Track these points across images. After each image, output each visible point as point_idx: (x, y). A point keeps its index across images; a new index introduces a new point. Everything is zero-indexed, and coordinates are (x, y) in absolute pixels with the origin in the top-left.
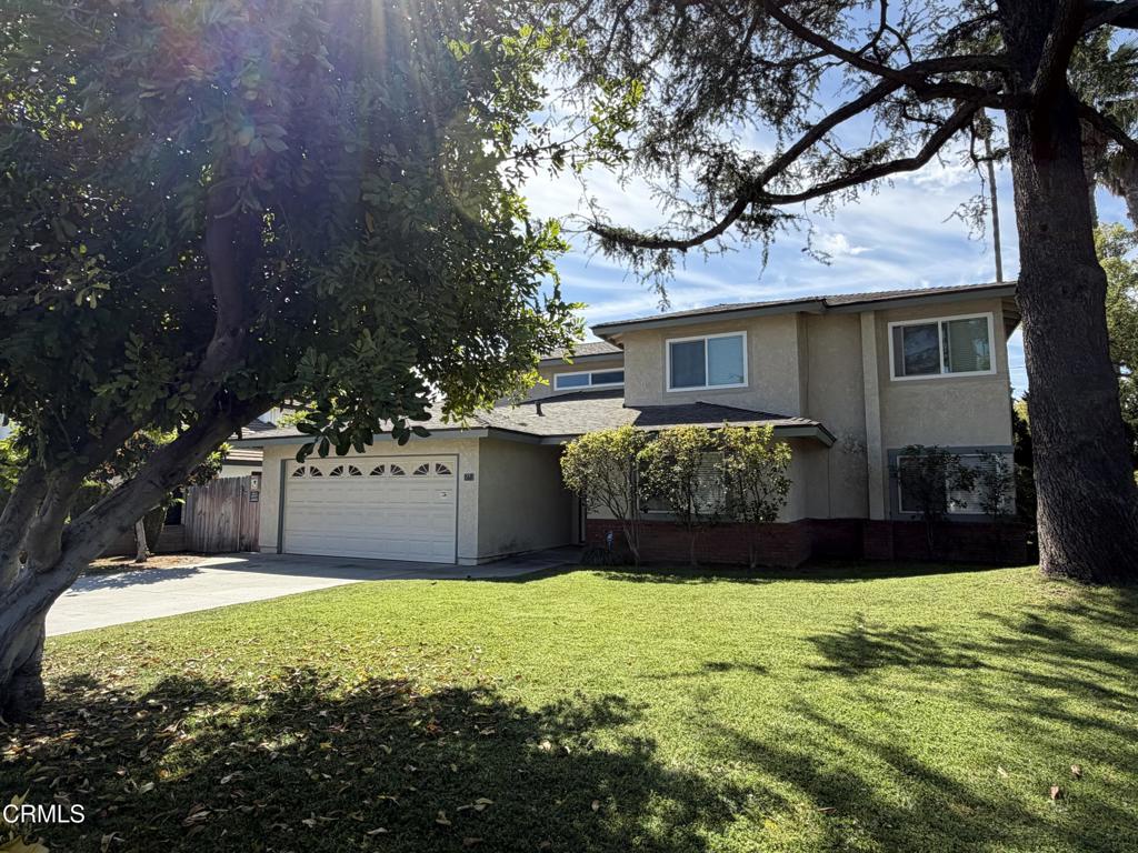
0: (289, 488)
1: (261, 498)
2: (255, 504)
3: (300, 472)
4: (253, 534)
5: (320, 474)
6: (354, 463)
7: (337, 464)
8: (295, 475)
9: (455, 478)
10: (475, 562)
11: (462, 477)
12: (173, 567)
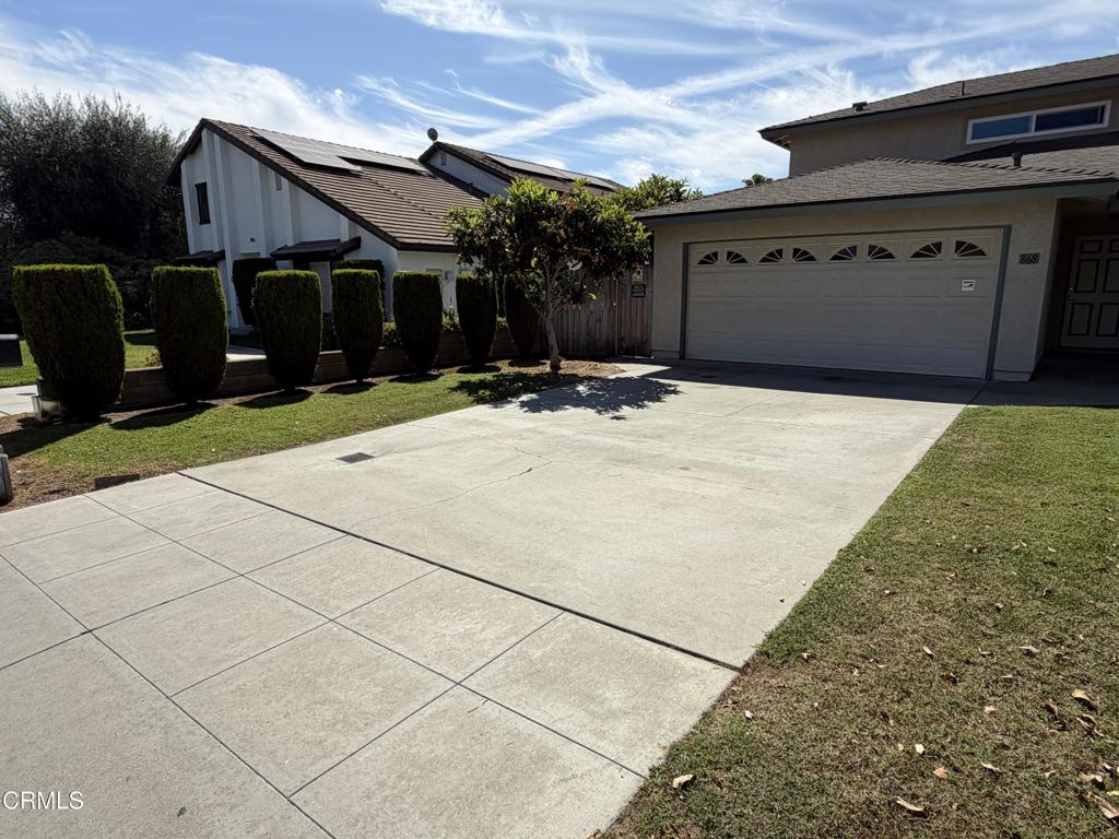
0: (692, 279)
1: (652, 292)
2: (640, 299)
3: (710, 259)
4: (639, 335)
5: (744, 261)
6: (802, 245)
7: (773, 246)
8: (702, 262)
9: (997, 260)
10: (1027, 378)
11: (1013, 258)
12: (613, 377)
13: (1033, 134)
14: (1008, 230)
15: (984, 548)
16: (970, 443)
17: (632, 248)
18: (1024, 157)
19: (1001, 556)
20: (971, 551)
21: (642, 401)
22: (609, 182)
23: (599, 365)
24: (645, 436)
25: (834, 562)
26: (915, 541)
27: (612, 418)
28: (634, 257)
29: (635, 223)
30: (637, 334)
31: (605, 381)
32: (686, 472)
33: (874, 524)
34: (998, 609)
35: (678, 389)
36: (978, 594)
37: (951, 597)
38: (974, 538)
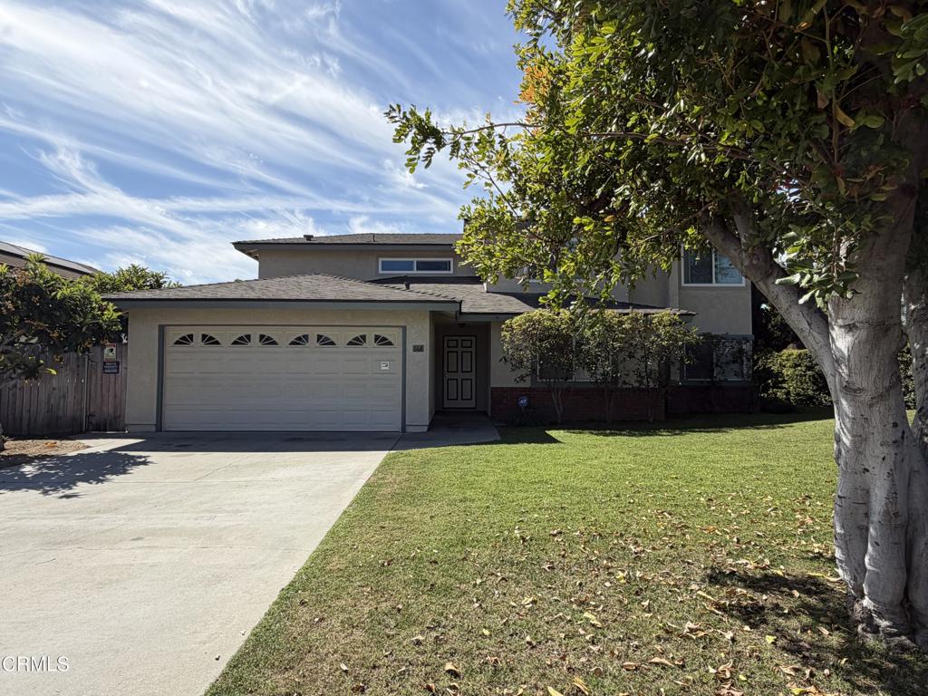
0: (168, 357)
1: (126, 369)
2: (112, 376)
3: (186, 340)
4: (111, 411)
5: (217, 343)
6: (268, 332)
7: (242, 332)
8: (177, 343)
9: (400, 349)
10: (425, 429)
11: (410, 348)
12: (75, 453)
13: (415, 272)
14: (404, 328)
15: (392, 560)
16: (390, 479)
17: (100, 325)
18: (411, 286)
19: (403, 564)
20: (383, 565)
21: (103, 475)
22: (90, 268)
23: (58, 442)
24: (98, 512)
25: (276, 603)
26: (342, 567)
27: (62, 497)
28: (103, 334)
29: (105, 303)
30: (109, 409)
31: (64, 458)
32: (140, 543)
33: (313, 559)
34: (399, 610)
35: (149, 460)
36: (386, 601)
37: (367, 609)
38: (386, 554)
